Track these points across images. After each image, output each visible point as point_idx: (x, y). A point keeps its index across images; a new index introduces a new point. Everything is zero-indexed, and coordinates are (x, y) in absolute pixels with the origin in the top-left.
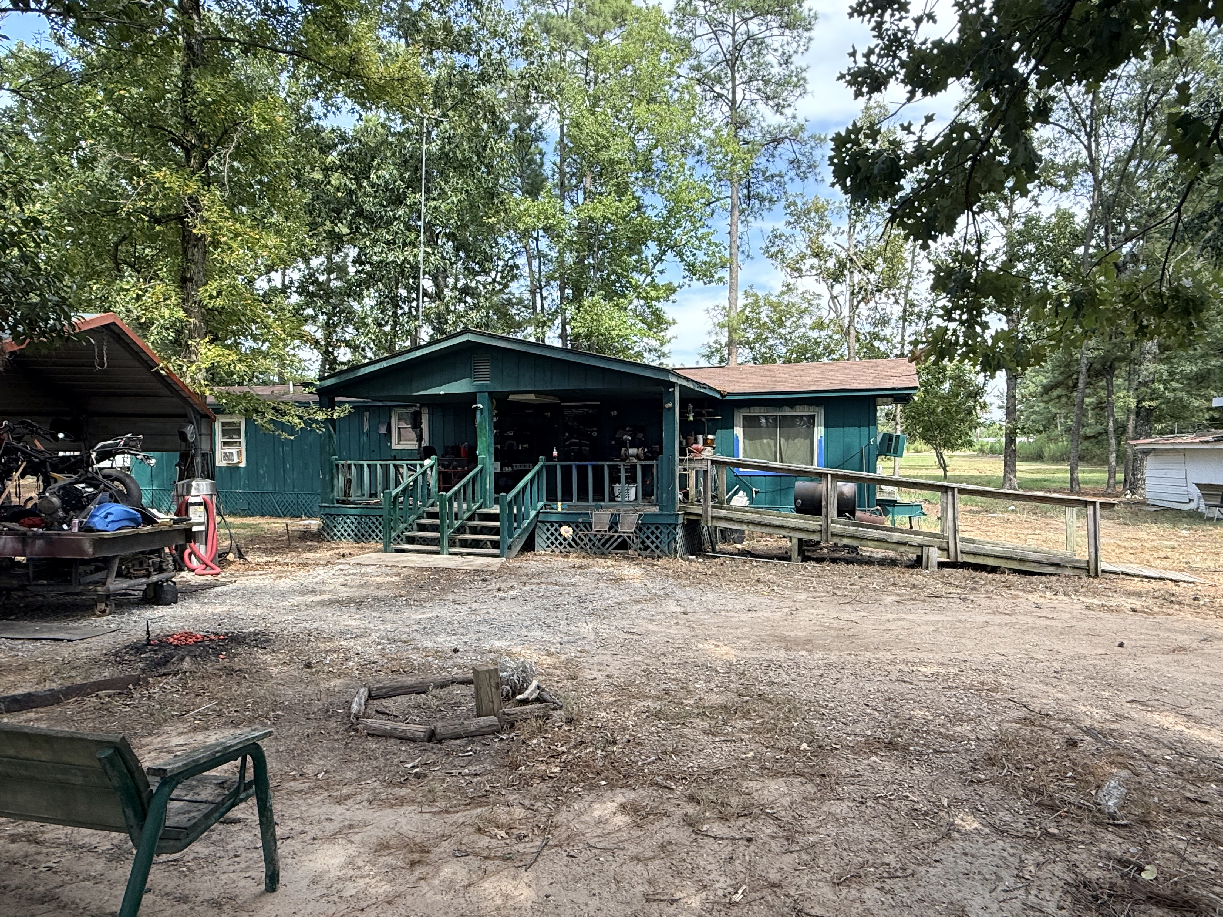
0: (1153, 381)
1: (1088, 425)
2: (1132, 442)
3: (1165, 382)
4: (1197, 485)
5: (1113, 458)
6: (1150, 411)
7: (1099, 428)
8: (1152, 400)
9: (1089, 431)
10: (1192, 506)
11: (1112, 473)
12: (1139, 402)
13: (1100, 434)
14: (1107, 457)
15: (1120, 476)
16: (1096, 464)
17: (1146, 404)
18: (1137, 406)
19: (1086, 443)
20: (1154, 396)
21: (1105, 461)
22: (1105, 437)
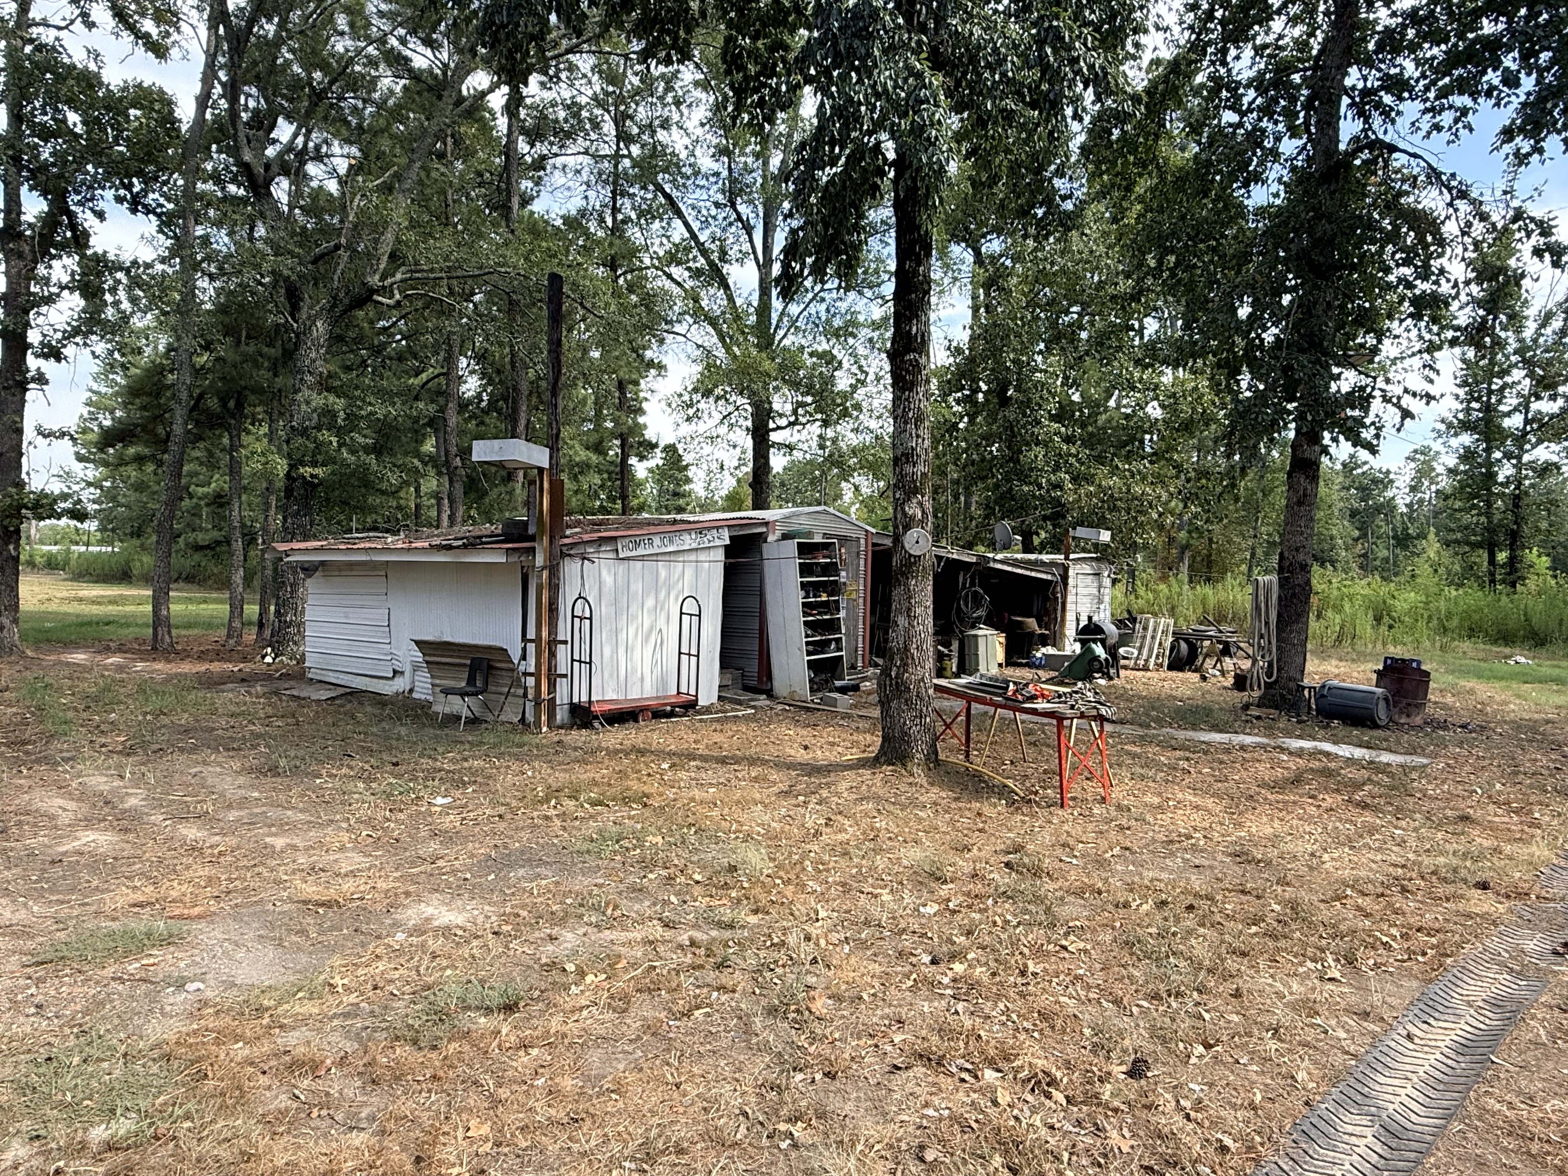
0: (318, 428)
1: (201, 529)
2: (282, 547)
3: (340, 432)
4: (417, 643)
5: (238, 577)
6: (311, 486)
7: (216, 534)
8: (314, 464)
9: (202, 538)
10: (400, 685)
11: (236, 608)
12: (292, 467)
13: (218, 543)
14: (229, 579)
15: (252, 610)
16: (211, 588)
17: (306, 471)
18: (288, 475)
19: (197, 557)
20: (320, 458)
21: (224, 584)
22: (225, 548)
